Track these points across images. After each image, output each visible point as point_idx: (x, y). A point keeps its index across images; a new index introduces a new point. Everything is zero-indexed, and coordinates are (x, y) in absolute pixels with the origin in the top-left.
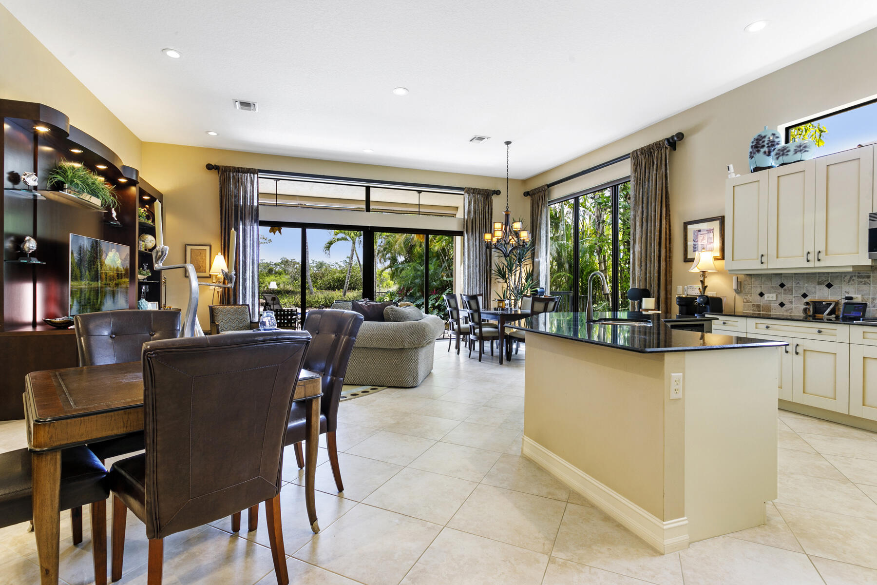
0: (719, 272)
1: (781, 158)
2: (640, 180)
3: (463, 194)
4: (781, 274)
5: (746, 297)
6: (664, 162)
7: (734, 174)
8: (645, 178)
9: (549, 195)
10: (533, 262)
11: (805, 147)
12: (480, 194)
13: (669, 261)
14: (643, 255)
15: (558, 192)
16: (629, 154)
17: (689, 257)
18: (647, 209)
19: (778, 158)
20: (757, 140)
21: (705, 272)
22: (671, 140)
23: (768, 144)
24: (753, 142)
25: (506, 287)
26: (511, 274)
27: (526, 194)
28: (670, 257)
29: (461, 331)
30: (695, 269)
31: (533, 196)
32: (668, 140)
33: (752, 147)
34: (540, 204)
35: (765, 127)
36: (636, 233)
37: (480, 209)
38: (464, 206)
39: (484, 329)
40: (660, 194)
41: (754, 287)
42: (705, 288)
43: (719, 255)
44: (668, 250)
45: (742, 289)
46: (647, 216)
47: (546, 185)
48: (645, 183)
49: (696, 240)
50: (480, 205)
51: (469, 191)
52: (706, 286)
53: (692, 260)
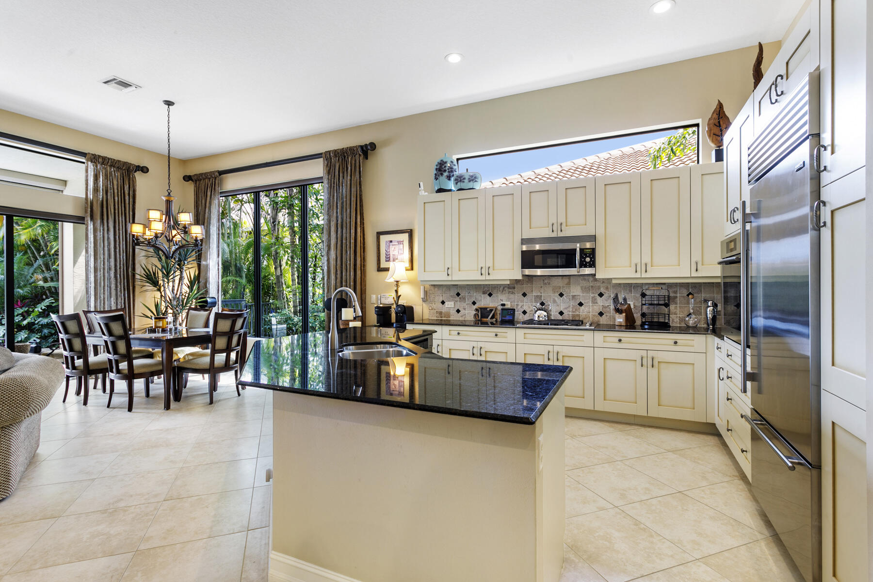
0: (410, 282)
1: (459, 183)
2: (334, 184)
3: (84, 163)
4: (457, 285)
5: (431, 305)
6: (358, 169)
7: (423, 191)
8: (339, 182)
9: (221, 184)
10: (199, 266)
11: (475, 178)
12: (114, 167)
13: (364, 269)
14: (339, 262)
15: (232, 183)
16: (321, 154)
17: (382, 266)
18: (342, 214)
19: (457, 183)
20: (440, 164)
21: (398, 281)
22: (364, 149)
23: (448, 169)
24: (437, 166)
25: (159, 297)
26: (168, 280)
27: (187, 178)
28: (364, 266)
29: (91, 368)
30: (389, 278)
31: (198, 183)
32: (362, 147)
33: (436, 169)
34: (209, 193)
35: (445, 154)
36: (330, 239)
37: (115, 187)
38: (87, 181)
39: (136, 362)
40: (355, 201)
41: (437, 296)
42: (398, 297)
43: (408, 266)
44: (362, 259)
45: (428, 297)
46: (342, 222)
47: (216, 171)
48: (339, 187)
49: (388, 251)
50: (115, 183)
51: (94, 159)
52: (400, 296)
53: (387, 270)
